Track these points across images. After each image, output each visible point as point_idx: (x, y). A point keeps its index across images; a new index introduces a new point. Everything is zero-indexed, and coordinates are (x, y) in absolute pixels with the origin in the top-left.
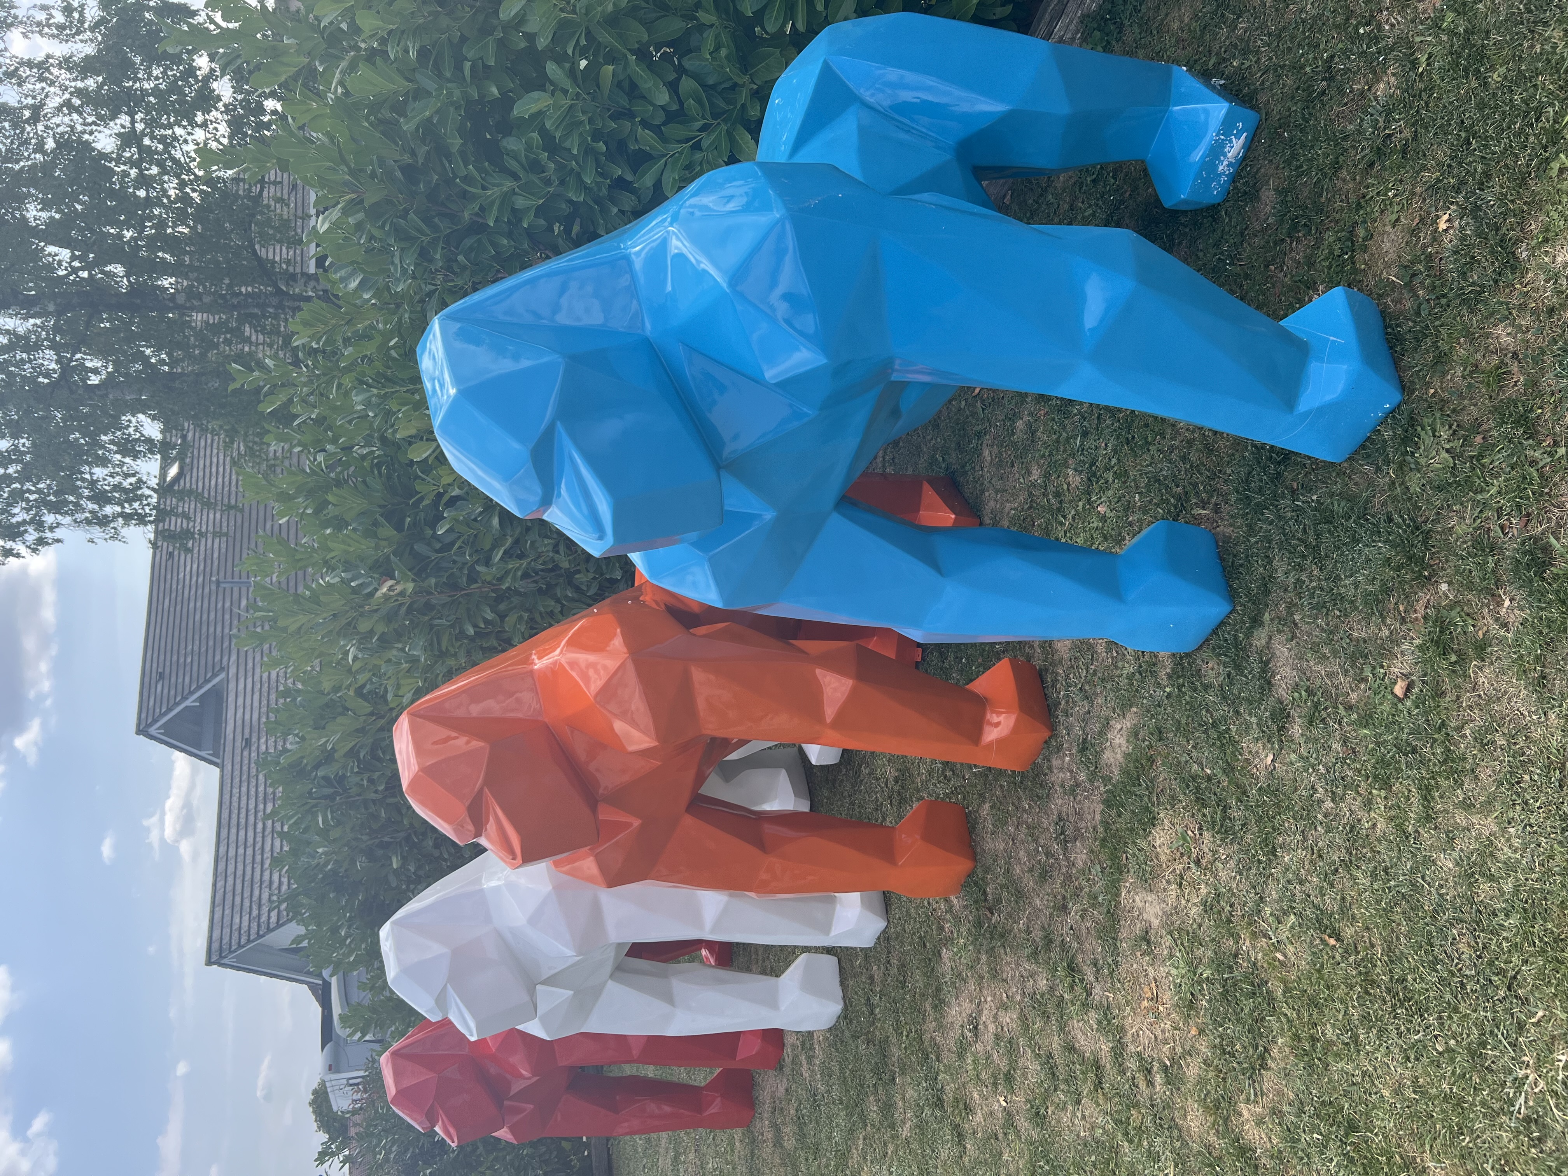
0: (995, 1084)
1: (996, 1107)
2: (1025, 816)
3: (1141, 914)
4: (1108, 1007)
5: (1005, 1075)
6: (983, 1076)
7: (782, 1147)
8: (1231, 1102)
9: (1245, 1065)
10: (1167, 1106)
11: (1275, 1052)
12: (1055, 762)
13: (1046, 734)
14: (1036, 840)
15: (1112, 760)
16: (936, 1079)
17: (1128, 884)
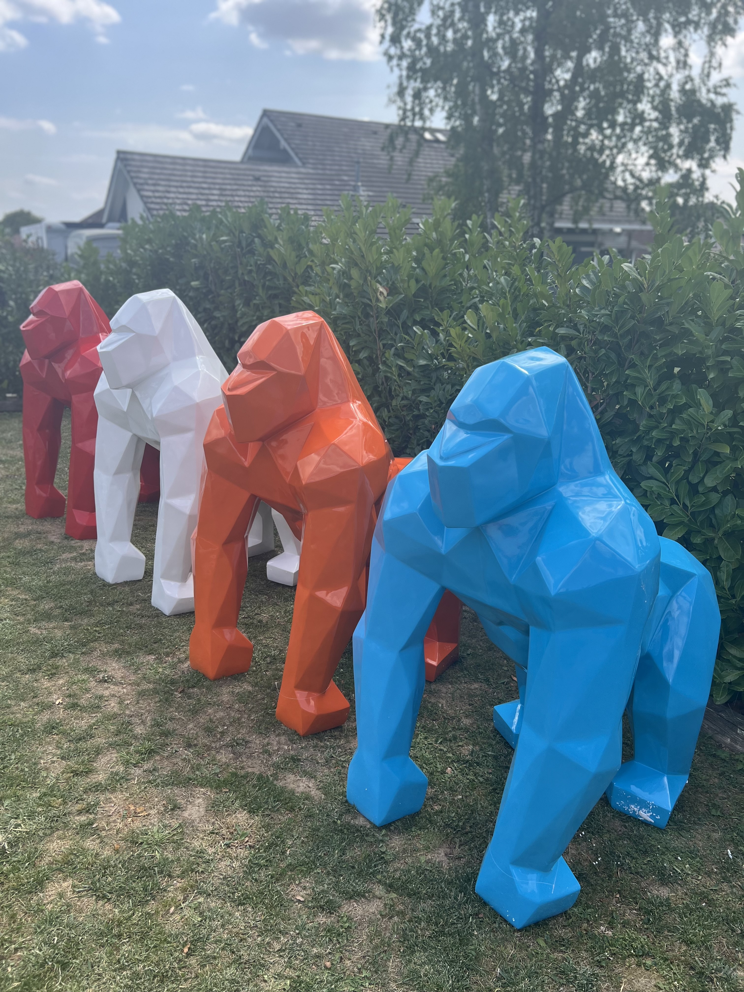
0: (70, 696)
1: (55, 696)
2: (246, 716)
3: (191, 803)
4: (127, 780)
5: (76, 704)
6: (74, 687)
7: (16, 539)
8: (73, 873)
9: (98, 884)
10: (66, 825)
11: (108, 907)
12: (283, 739)
13: (301, 732)
14: (231, 724)
15: (289, 780)
16: (70, 652)
17: (209, 793)
